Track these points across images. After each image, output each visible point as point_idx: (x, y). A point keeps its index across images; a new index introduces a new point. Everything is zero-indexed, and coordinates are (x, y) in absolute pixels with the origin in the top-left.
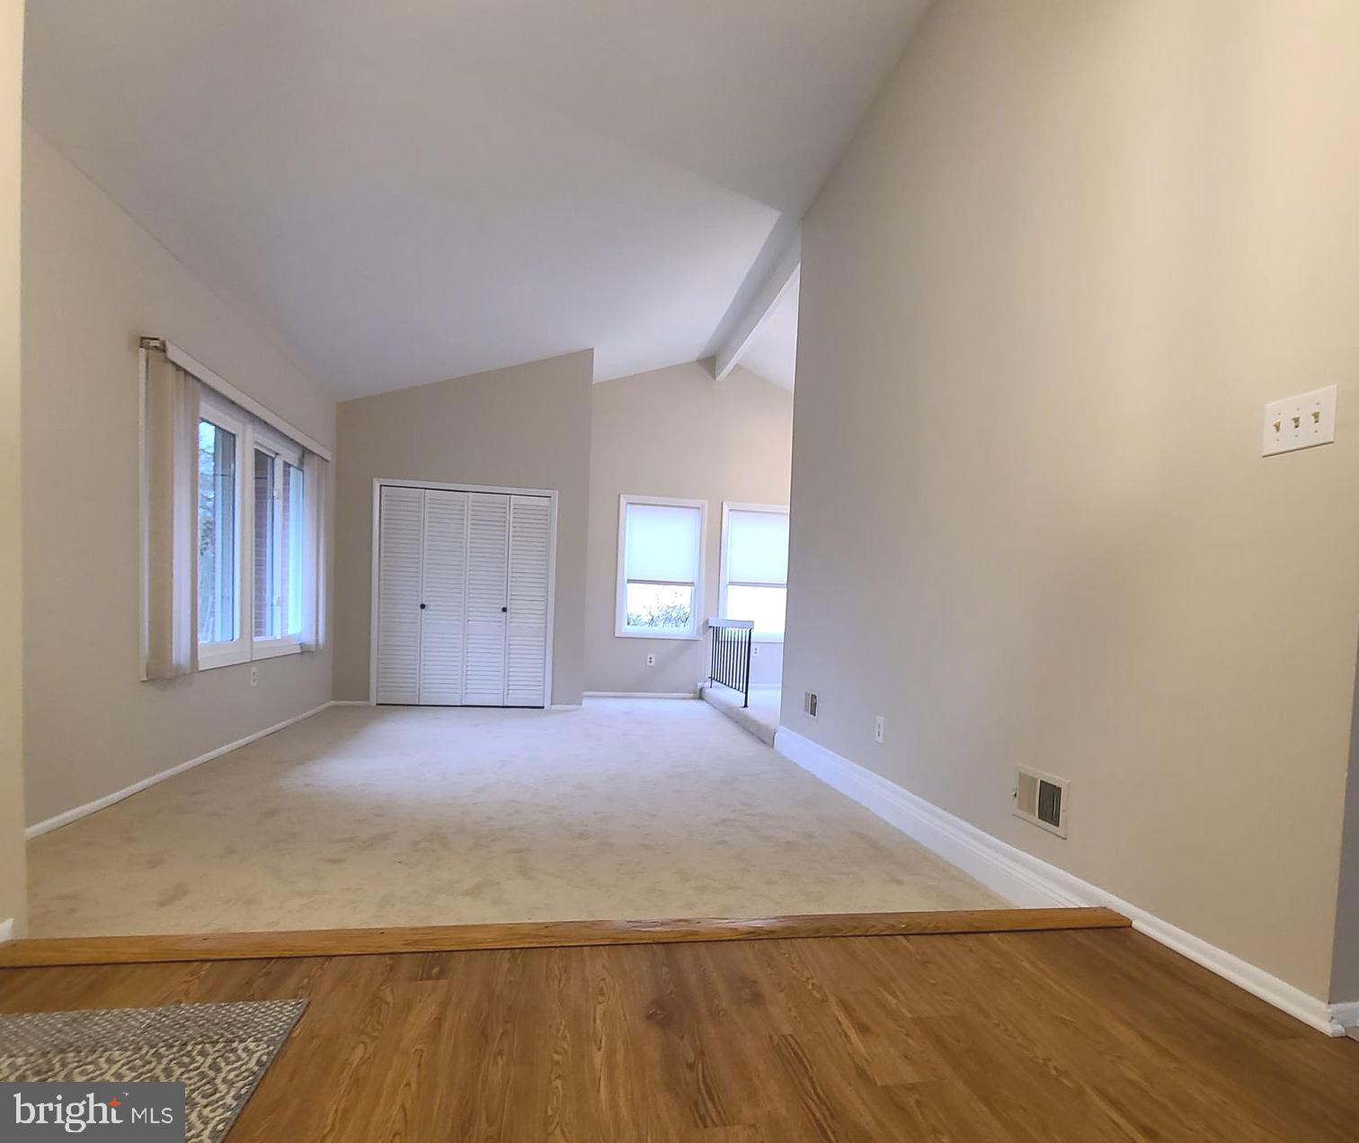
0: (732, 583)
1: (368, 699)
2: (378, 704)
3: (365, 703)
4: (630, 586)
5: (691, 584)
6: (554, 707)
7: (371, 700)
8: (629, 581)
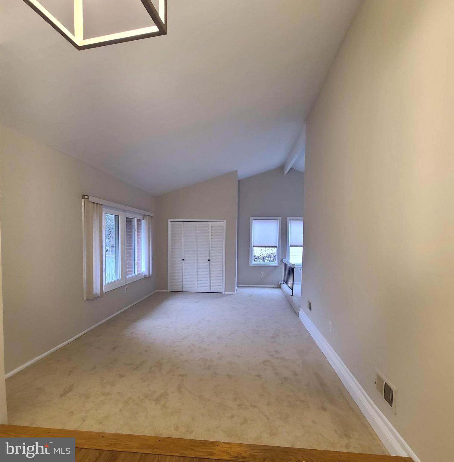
0: (291, 246)
1: (167, 290)
2: (170, 291)
3: (166, 291)
4: (254, 248)
5: (276, 247)
6: (226, 293)
7: (168, 290)
8: (254, 246)
